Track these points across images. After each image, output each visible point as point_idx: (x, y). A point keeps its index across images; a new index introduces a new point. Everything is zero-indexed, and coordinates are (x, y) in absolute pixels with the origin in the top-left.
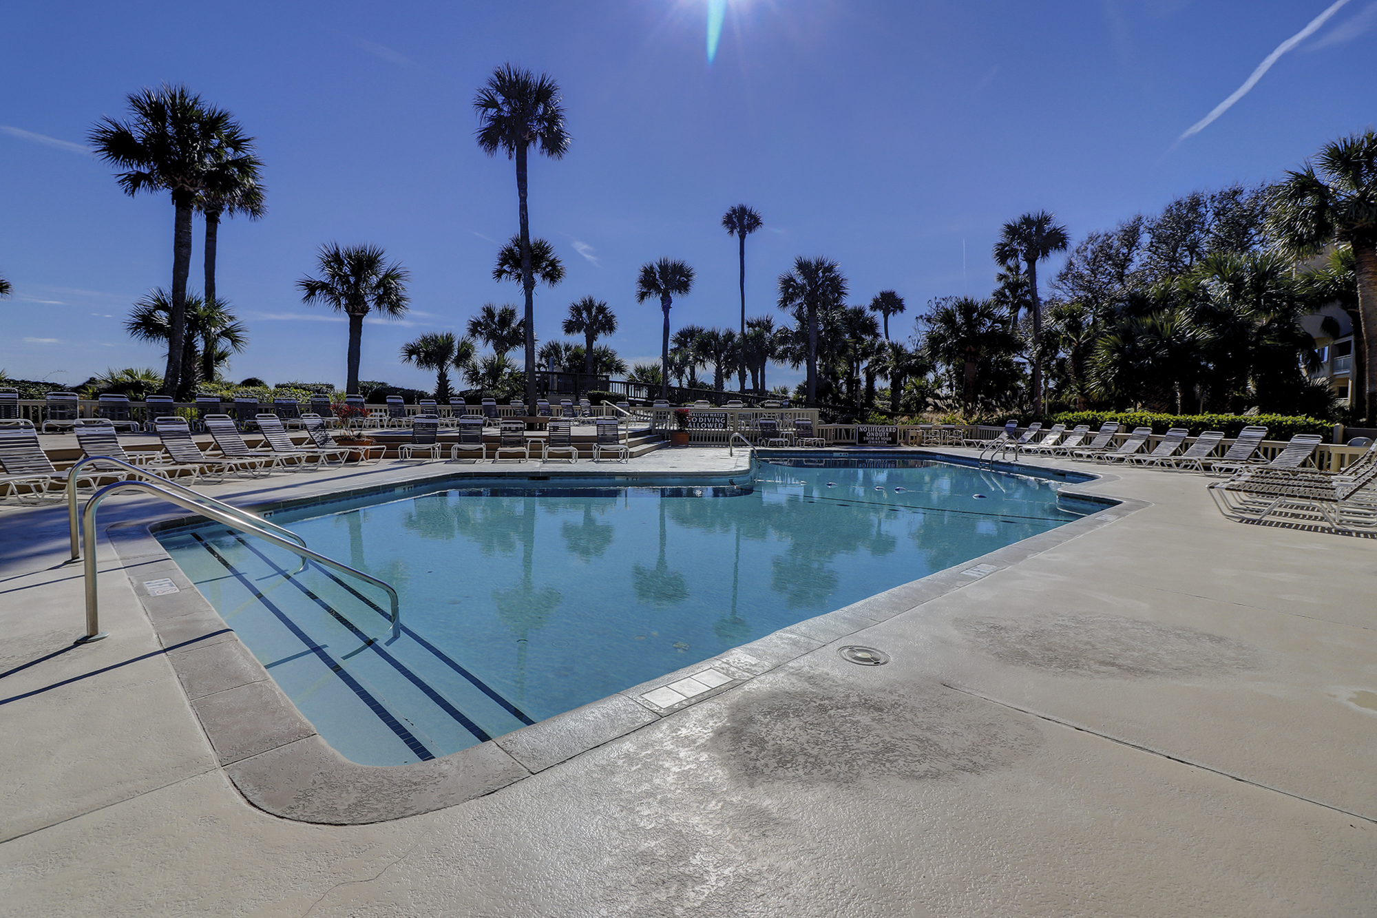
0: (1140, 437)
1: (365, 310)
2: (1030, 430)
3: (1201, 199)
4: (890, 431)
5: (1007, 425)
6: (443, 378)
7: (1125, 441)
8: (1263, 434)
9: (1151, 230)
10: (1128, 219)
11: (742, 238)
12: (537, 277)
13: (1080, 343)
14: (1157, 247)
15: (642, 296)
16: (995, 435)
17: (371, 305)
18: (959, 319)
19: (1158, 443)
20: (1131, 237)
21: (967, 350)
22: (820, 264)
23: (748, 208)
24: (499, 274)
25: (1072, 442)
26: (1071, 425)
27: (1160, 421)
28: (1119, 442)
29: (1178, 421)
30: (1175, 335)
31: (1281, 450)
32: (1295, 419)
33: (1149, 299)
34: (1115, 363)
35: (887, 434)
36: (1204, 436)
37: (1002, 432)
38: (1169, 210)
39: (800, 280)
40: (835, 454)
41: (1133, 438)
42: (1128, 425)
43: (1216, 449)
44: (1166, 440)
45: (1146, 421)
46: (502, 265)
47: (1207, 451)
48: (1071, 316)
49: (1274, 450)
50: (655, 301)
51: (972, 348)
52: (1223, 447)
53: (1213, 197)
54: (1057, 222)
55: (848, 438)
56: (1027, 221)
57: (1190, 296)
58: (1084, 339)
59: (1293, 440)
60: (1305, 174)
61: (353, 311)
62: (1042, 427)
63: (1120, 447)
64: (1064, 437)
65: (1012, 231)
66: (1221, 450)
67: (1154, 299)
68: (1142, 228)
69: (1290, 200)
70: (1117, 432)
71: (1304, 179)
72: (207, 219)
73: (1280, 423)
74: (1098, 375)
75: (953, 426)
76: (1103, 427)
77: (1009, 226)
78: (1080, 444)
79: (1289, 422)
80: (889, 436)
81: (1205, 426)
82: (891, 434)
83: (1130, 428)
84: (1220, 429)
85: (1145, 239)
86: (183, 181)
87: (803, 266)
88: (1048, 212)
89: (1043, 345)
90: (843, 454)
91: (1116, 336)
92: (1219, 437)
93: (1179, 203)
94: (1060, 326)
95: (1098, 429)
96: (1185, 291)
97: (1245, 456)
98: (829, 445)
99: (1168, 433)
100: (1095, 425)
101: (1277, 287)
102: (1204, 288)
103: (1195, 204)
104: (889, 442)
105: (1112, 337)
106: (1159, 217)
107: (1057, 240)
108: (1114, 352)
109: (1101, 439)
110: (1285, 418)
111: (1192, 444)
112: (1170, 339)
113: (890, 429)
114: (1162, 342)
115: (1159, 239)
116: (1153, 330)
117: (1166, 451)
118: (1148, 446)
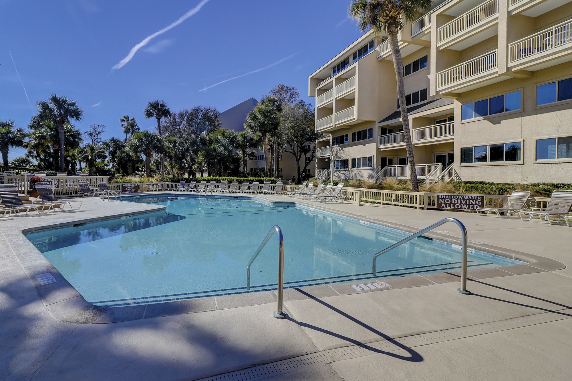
0: (235, 185)
4: (135, 186)
5: (181, 182)
7: (230, 186)
8: (270, 183)
18: (144, 138)
21: (147, 151)
27: (238, 179)
29: (243, 179)
35: (134, 187)
37: (178, 185)
40: (134, 197)
47: (256, 188)
48: (175, 142)
55: (118, 190)
70: (226, 183)
80: (135, 188)
90: (137, 197)
94: (171, 145)
100: (216, 181)
104: (134, 191)
108: (204, 157)
109: (222, 186)
111: (251, 186)
113: (135, 185)
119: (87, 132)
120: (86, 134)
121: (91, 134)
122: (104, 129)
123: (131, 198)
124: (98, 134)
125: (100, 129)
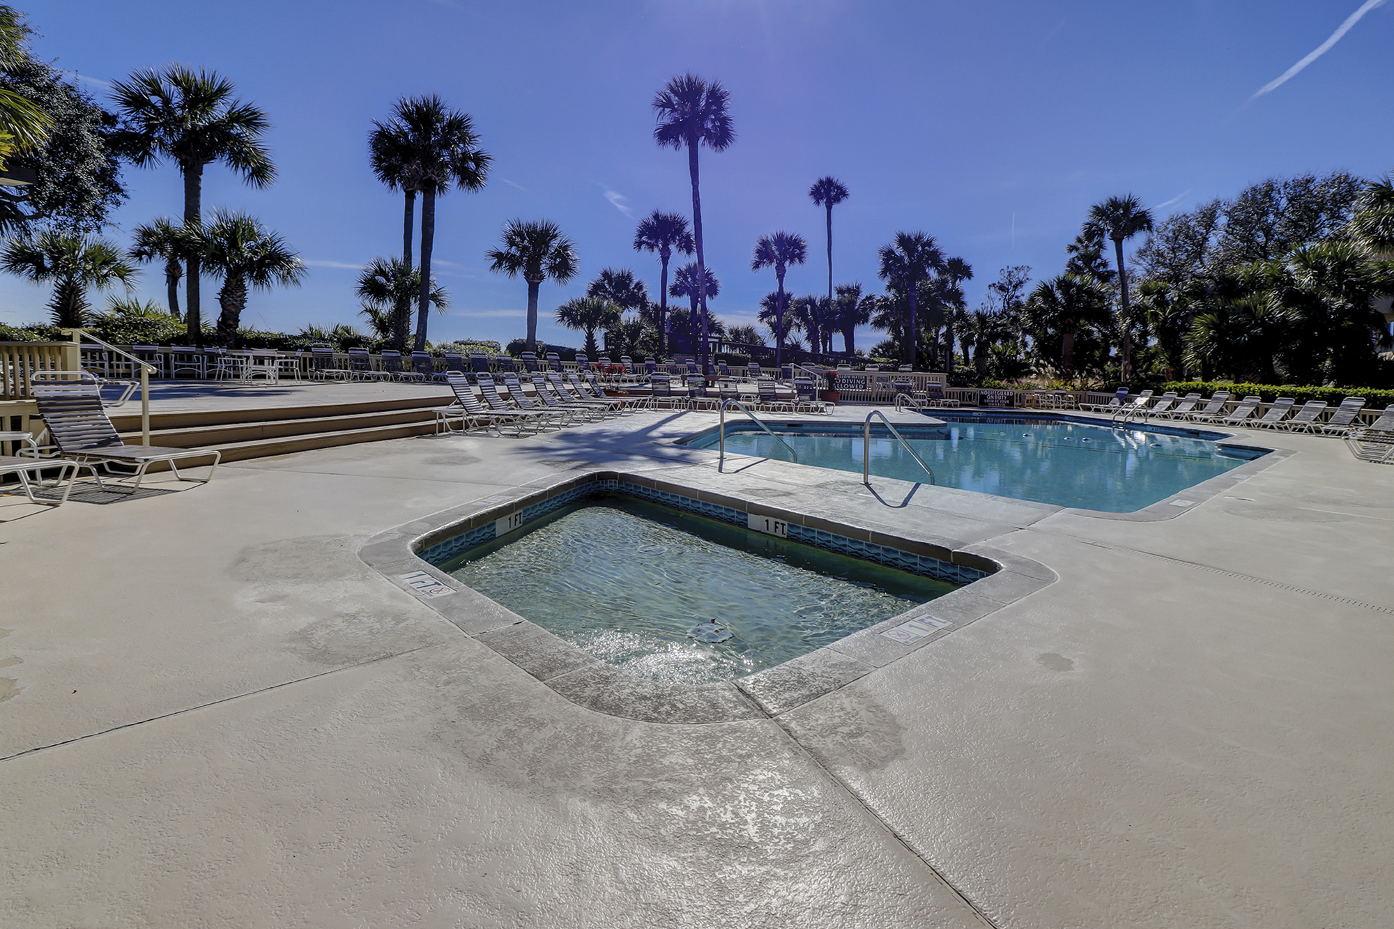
0: (1250, 405)
1: (542, 278)
2: (1142, 396)
3: (1275, 186)
4: (1007, 395)
5: (1118, 392)
6: (590, 337)
7: (1235, 408)
8: (1362, 404)
9: (1228, 213)
10: (1206, 201)
11: (829, 208)
12: (673, 247)
13: (1166, 318)
14: (1233, 229)
15: (757, 266)
16: (1107, 401)
17: (546, 273)
18: (1058, 295)
19: (1267, 410)
20: (1208, 219)
21: (1066, 322)
22: (919, 238)
23: (835, 180)
24: (639, 244)
25: (1185, 408)
26: (1182, 393)
27: (1267, 391)
28: (1229, 408)
29: (1283, 391)
30: (1267, 315)
31: (1377, 417)
32: (1387, 392)
33: (1238, 281)
34: (1212, 339)
36: (1309, 404)
37: (1111, 398)
38: (1245, 195)
39: (899, 251)
40: (974, 414)
41: (1244, 405)
42: (1236, 394)
43: (1320, 416)
44: (1275, 407)
45: (1254, 391)
46: (640, 236)
47: (1313, 417)
48: (1159, 292)
49: (1371, 417)
50: (770, 270)
51: (1071, 320)
52: (1327, 414)
53: (1286, 183)
54: (1143, 206)
55: (970, 400)
56: (1115, 204)
57: (1276, 279)
58: (1170, 314)
59: (1387, 409)
60: (1384, 185)
61: (533, 278)
62: (1154, 394)
63: (1231, 413)
64: (1175, 404)
65: (1099, 212)
66: (1325, 417)
67: (1242, 282)
68: (1219, 212)
69: (1372, 207)
70: (1227, 399)
71: (1384, 190)
72: (406, 196)
73: (1376, 395)
74: (1195, 349)
75: (1064, 392)
76: (1214, 396)
77: (1097, 208)
78: (1193, 409)
79: (1383, 395)
80: (1006, 399)
81: (1310, 397)
82: (1008, 398)
83: (1240, 397)
84: (1323, 399)
85: (1222, 220)
86: (433, 173)
87: (904, 241)
88: (1135, 196)
89: (1131, 318)
91: (1213, 314)
92: (1323, 405)
93: (1254, 189)
94: (1149, 301)
95: (1209, 397)
96: (1272, 275)
97: (1348, 421)
98: (962, 406)
99: (1276, 401)
100: (1207, 393)
101: (1358, 275)
102: (1289, 273)
103: (1270, 189)
104: (1007, 405)
105: (1209, 316)
106: (1234, 200)
107: (1142, 222)
108: (1211, 329)
109: (1213, 405)
110: (1378, 391)
111: (1298, 411)
112: (1262, 319)
113: (1008, 393)
114: (1256, 322)
115: (1234, 222)
116: (1247, 310)
117: (1275, 417)
118: (1257, 412)
119: (994, 285)
120: (992, 288)
121: (1002, 288)
122: (1030, 275)
123: (968, 414)
124: (1015, 287)
125: (1021, 275)
